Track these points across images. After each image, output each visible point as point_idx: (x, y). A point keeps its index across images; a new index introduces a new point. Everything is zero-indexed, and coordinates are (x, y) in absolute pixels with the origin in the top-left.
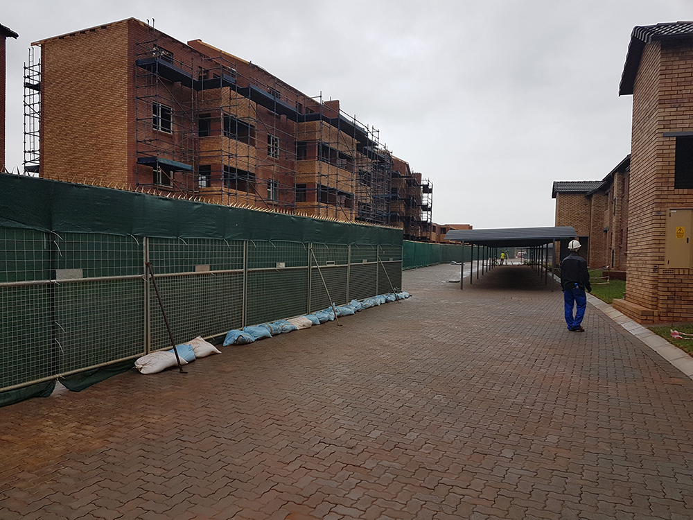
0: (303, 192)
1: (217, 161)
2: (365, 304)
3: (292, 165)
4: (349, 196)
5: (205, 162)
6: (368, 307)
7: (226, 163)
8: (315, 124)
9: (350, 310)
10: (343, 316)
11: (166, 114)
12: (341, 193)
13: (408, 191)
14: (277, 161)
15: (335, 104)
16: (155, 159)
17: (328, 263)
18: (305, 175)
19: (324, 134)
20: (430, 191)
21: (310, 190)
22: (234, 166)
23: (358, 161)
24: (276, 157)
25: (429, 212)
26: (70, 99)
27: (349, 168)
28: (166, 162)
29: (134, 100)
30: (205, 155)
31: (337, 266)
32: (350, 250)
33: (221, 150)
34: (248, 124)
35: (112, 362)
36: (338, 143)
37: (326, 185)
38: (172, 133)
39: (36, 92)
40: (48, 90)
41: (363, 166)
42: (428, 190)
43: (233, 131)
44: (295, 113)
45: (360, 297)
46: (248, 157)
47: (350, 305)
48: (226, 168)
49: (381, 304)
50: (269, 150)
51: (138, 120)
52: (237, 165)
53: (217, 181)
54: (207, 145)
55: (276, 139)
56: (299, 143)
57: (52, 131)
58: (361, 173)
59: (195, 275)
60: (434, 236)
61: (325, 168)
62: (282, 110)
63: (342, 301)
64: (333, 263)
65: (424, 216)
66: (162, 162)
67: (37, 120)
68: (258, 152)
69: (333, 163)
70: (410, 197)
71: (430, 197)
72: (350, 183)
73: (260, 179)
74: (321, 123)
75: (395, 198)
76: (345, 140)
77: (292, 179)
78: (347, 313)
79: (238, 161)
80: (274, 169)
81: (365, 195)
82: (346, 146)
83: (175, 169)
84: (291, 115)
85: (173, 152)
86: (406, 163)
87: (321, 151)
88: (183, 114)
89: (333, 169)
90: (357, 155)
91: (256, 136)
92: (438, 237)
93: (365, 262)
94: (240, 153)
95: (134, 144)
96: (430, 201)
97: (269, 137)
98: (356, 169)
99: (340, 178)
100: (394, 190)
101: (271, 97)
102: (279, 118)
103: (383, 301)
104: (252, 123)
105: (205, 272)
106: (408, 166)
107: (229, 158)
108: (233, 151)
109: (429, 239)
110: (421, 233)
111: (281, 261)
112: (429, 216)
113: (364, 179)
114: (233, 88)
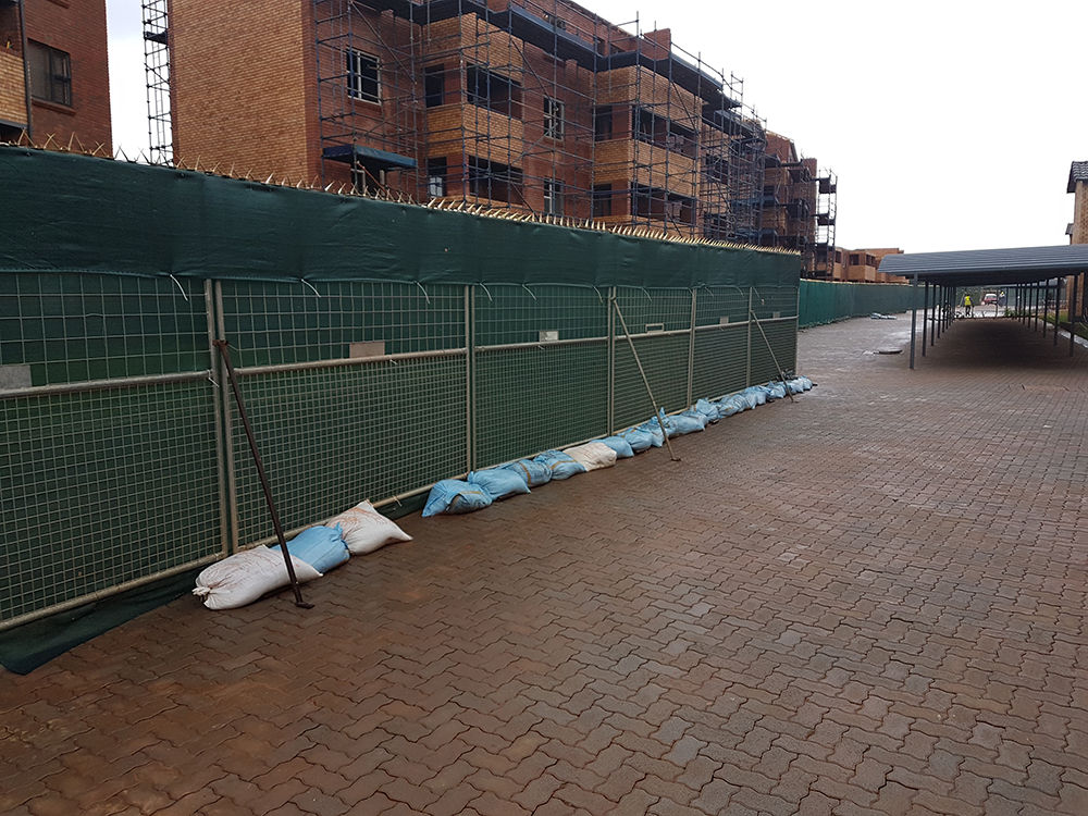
0: (605, 200)
1: (457, 149)
2: (726, 407)
3: (587, 151)
4: (687, 201)
5: (438, 153)
6: (731, 412)
7: (472, 152)
8: (627, 74)
9: (695, 422)
10: (681, 435)
11: (369, 68)
12: (673, 198)
13: (792, 191)
14: (559, 145)
15: (663, 37)
16: (349, 148)
17: (650, 329)
18: (609, 168)
19: (644, 87)
20: (833, 190)
21: (618, 194)
22: (485, 156)
23: (703, 137)
24: (558, 137)
25: (831, 227)
26: (214, 54)
27: (687, 150)
28: (370, 154)
29: (314, 46)
30: (437, 140)
31: (669, 332)
32: (694, 300)
33: (462, 128)
34: (508, 79)
35: (134, 582)
36: (668, 103)
37: (647, 183)
38: (380, 103)
39: (163, 46)
40: (179, 42)
41: (714, 147)
42: (828, 187)
43: (483, 93)
44: (591, 54)
45: (714, 393)
46: (508, 137)
47: (696, 411)
48: (472, 160)
49: (758, 405)
50: (547, 125)
51: (320, 81)
52: (489, 153)
53: (458, 185)
54: (438, 120)
55: (558, 105)
56: (599, 110)
57: (189, 111)
58: (709, 160)
59: (348, 365)
60: (837, 270)
61: (645, 152)
62: (569, 50)
63: (679, 404)
64: (660, 328)
65: (822, 235)
66: (362, 153)
67: (166, 94)
68: (526, 129)
69: (659, 142)
70: (797, 200)
71: (832, 200)
72: (690, 178)
73: (531, 178)
74: (638, 68)
75: (769, 204)
76: (681, 99)
77: (586, 177)
78: (688, 429)
79: (492, 148)
80: (555, 158)
81: (717, 200)
82: (683, 110)
83: (387, 165)
84: (584, 58)
85: (384, 136)
86: (788, 141)
87: (638, 122)
88: (398, 68)
89: (659, 154)
90: (703, 128)
91: (523, 100)
92: (845, 272)
93: (724, 323)
94: (495, 132)
95: (317, 124)
96: (832, 207)
97: (546, 101)
98: (700, 153)
99: (672, 170)
100: (769, 190)
101: (550, 28)
102: (564, 66)
103: (762, 400)
104: (516, 76)
105: (373, 358)
106: (792, 145)
107: (477, 141)
108: (482, 130)
109: (831, 275)
110: (816, 264)
111: (550, 329)
112: (831, 235)
113: (716, 169)
114: (481, 15)
